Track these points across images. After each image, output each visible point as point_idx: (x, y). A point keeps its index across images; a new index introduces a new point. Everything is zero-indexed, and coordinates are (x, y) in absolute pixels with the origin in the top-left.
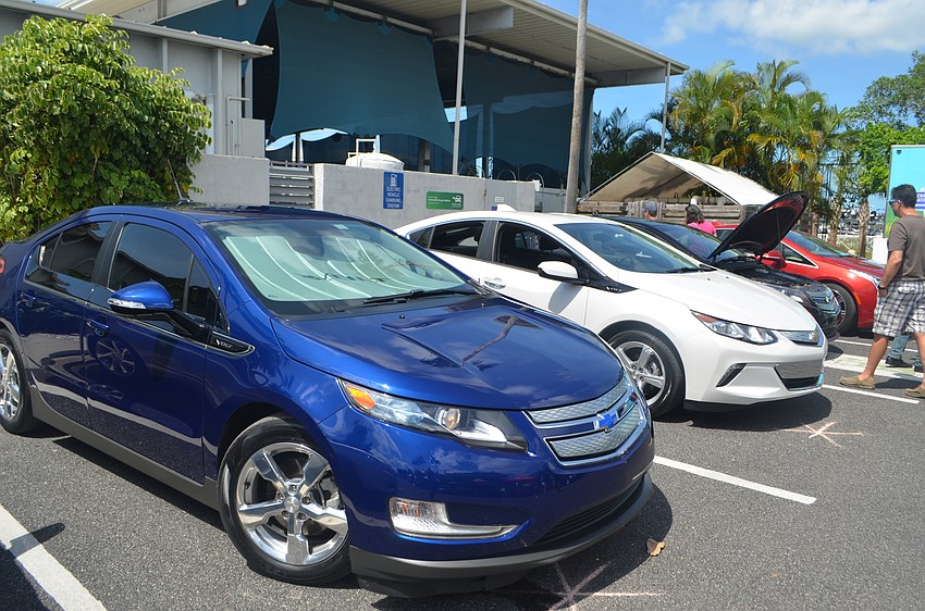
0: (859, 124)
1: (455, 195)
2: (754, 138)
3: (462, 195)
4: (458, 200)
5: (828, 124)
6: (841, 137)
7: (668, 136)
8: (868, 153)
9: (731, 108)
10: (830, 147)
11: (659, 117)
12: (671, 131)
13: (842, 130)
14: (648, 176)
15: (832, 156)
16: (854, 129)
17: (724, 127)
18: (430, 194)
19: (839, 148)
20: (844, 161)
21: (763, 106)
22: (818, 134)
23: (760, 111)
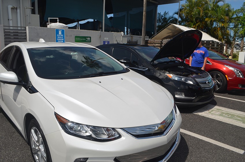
0: (241, 15)
1: (87, 37)
2: (206, 19)
3: (90, 37)
4: (89, 39)
5: (231, 14)
6: (235, 18)
7: (180, 19)
8: (243, 24)
9: (200, 9)
10: (231, 22)
11: (177, 13)
12: (181, 18)
13: (235, 16)
14: (170, 31)
15: (232, 25)
16: (239, 16)
17: (197, 16)
18: (76, 37)
19: (234, 22)
20: (236, 26)
21: (210, 9)
22: (227, 18)
23: (209, 11)
